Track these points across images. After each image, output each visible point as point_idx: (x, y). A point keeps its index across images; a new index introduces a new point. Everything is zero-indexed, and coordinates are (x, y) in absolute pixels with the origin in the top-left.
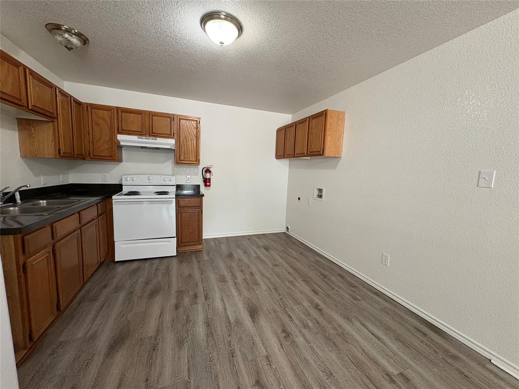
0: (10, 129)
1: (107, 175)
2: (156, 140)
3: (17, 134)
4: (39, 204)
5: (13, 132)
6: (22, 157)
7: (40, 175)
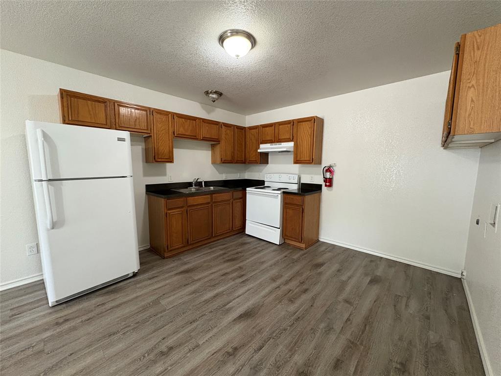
0: (207, 150)
1: (261, 173)
2: (281, 144)
3: (210, 152)
4: (210, 189)
5: (208, 152)
6: (212, 164)
7: (223, 174)
